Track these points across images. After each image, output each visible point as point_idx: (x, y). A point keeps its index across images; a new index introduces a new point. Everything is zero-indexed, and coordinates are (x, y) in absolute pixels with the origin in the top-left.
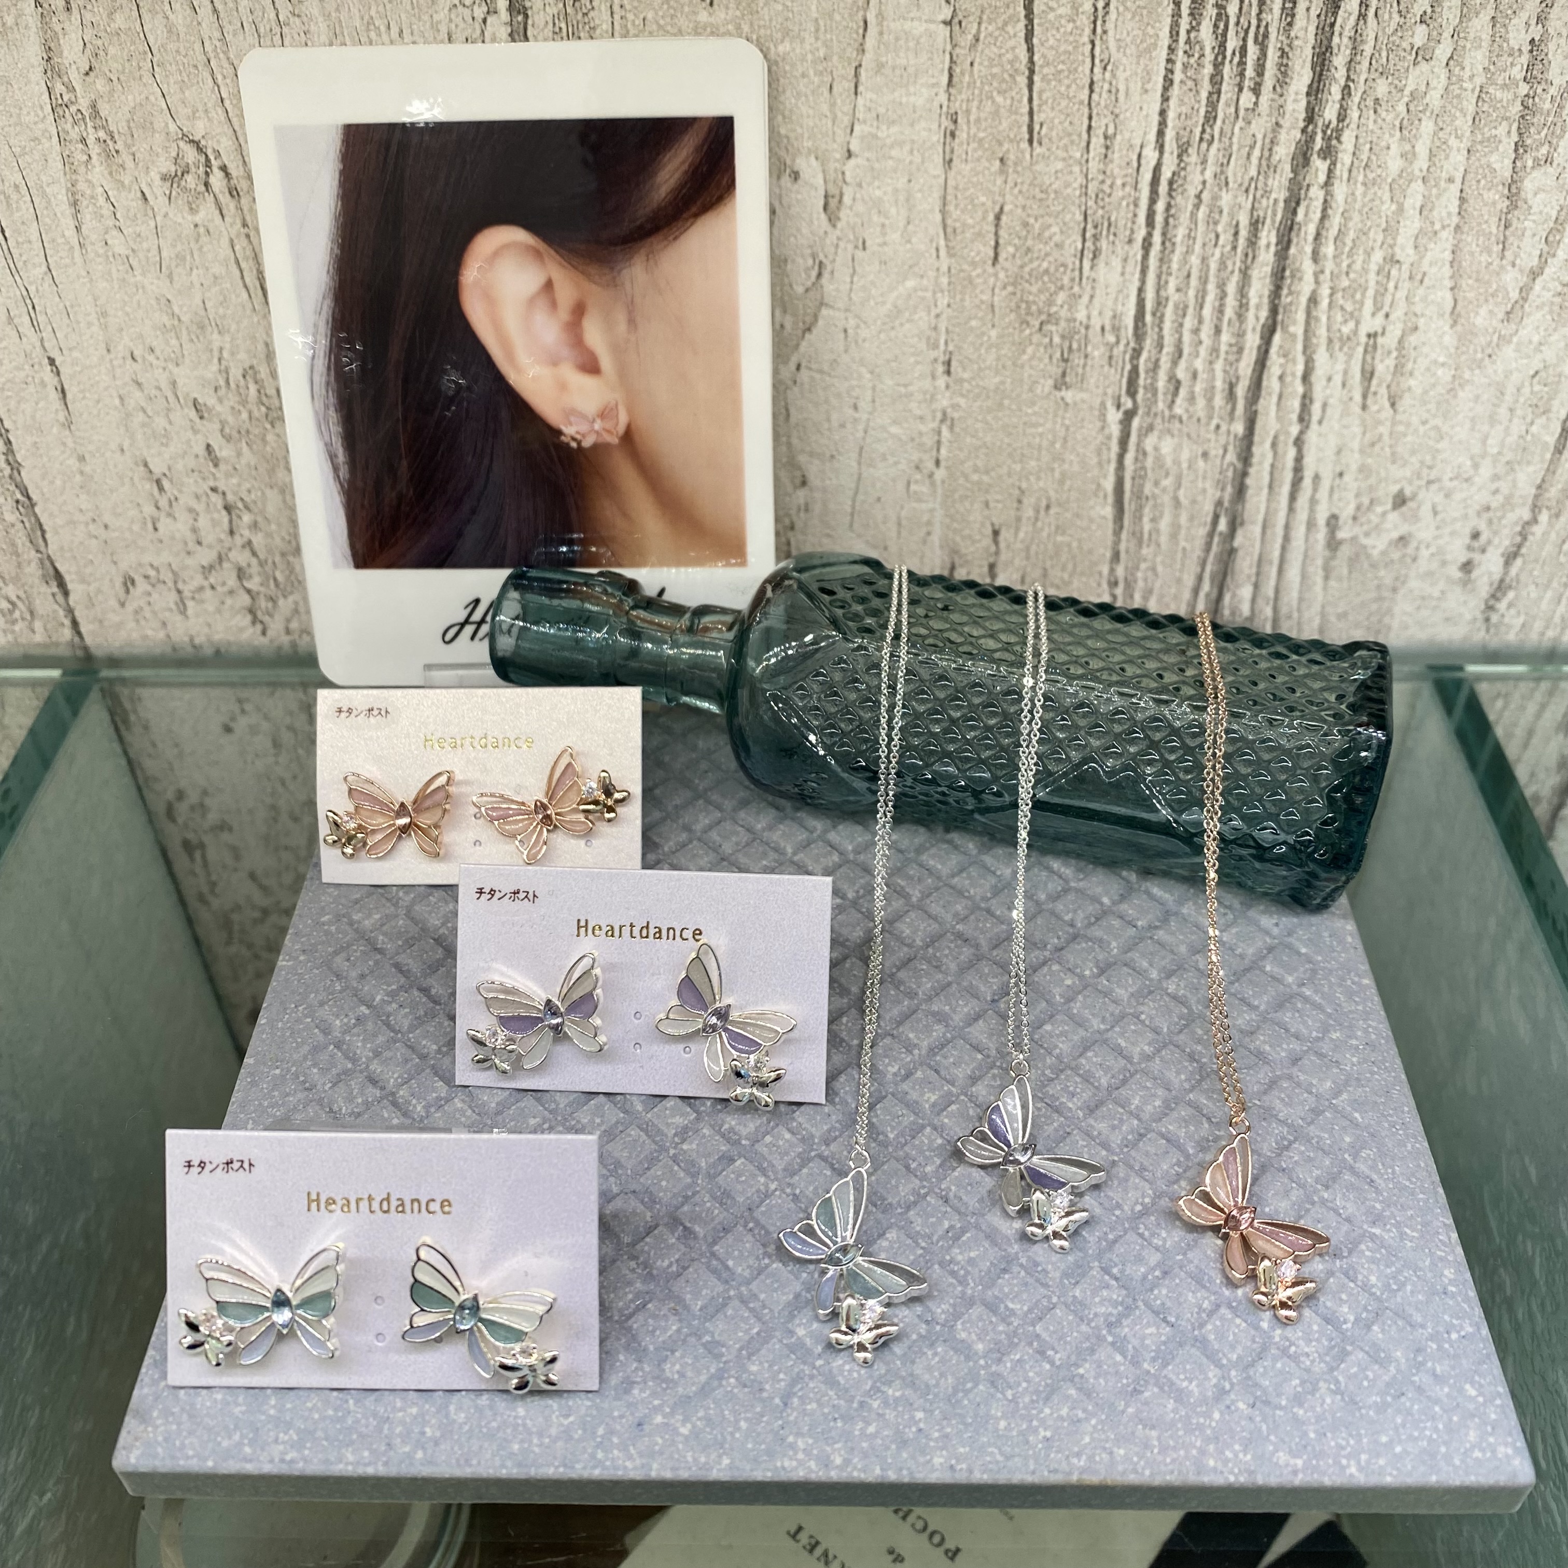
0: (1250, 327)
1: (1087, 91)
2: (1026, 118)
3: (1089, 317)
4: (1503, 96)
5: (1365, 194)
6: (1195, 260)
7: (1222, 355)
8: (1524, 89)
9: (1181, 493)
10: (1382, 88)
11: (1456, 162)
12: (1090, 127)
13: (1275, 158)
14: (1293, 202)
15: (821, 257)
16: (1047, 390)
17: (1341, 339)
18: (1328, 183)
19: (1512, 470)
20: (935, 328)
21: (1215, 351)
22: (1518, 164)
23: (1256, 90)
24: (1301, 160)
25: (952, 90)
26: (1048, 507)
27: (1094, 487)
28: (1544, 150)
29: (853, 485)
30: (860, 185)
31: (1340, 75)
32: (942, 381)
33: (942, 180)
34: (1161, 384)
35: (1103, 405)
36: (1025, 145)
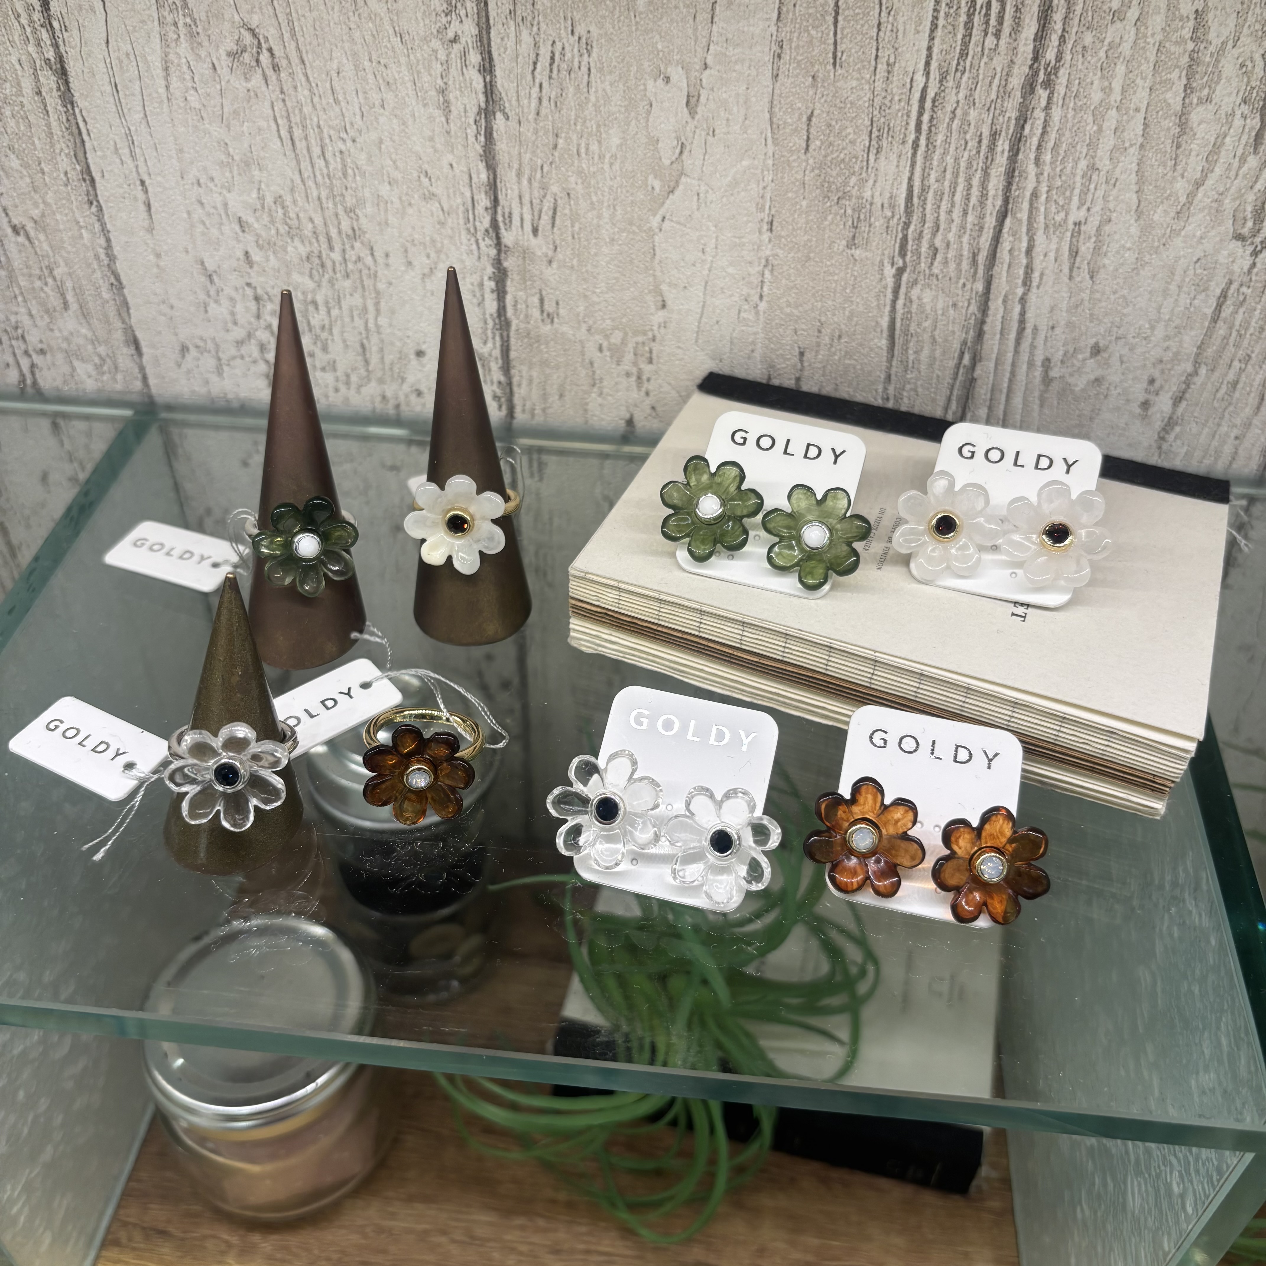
0: (989, 212)
1: (875, 30)
2: (832, 47)
3: (873, 197)
4: (1177, 50)
5: (1074, 117)
6: (949, 160)
7: (968, 232)
8: (1191, 46)
9: (936, 333)
10: (1088, 39)
11: (1141, 97)
12: (877, 56)
13: (1010, 86)
14: (1022, 120)
15: (683, 139)
16: (841, 247)
17: (1054, 225)
18: (1047, 108)
19: (1180, 333)
20: (762, 197)
21: (963, 227)
22: (1187, 101)
23: (997, 35)
24: (1028, 87)
25: (780, 24)
26: (840, 337)
27: (873, 324)
28: (1206, 92)
29: (699, 311)
30: (712, 90)
31: (1058, 27)
32: (766, 236)
33: (770, 90)
34: (924, 249)
35: (882, 262)
36: (830, 67)
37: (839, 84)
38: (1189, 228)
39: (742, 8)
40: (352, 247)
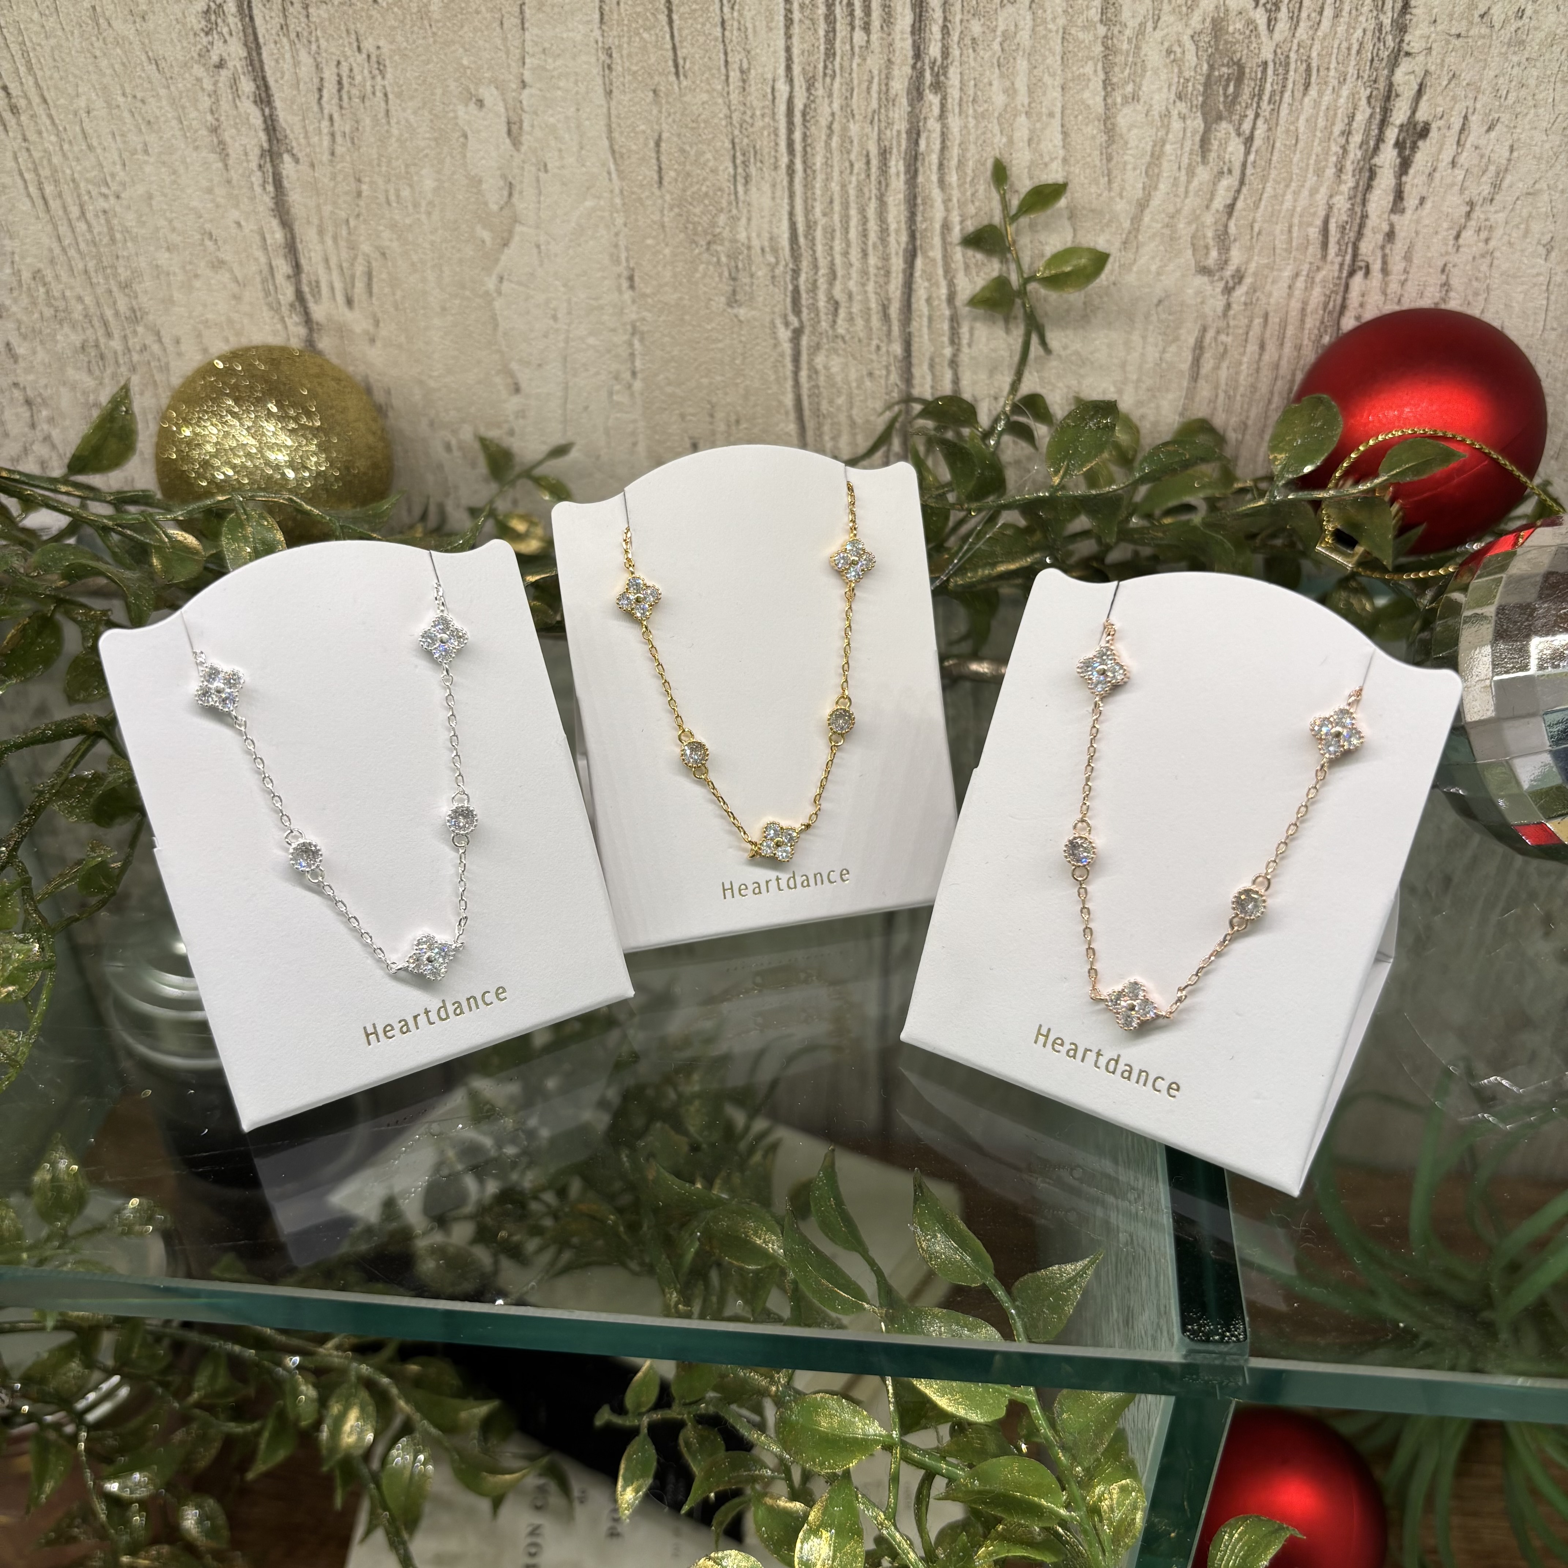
37: (686, 99)
38: (1142, 261)
39: (556, 10)
40: (135, 332)
